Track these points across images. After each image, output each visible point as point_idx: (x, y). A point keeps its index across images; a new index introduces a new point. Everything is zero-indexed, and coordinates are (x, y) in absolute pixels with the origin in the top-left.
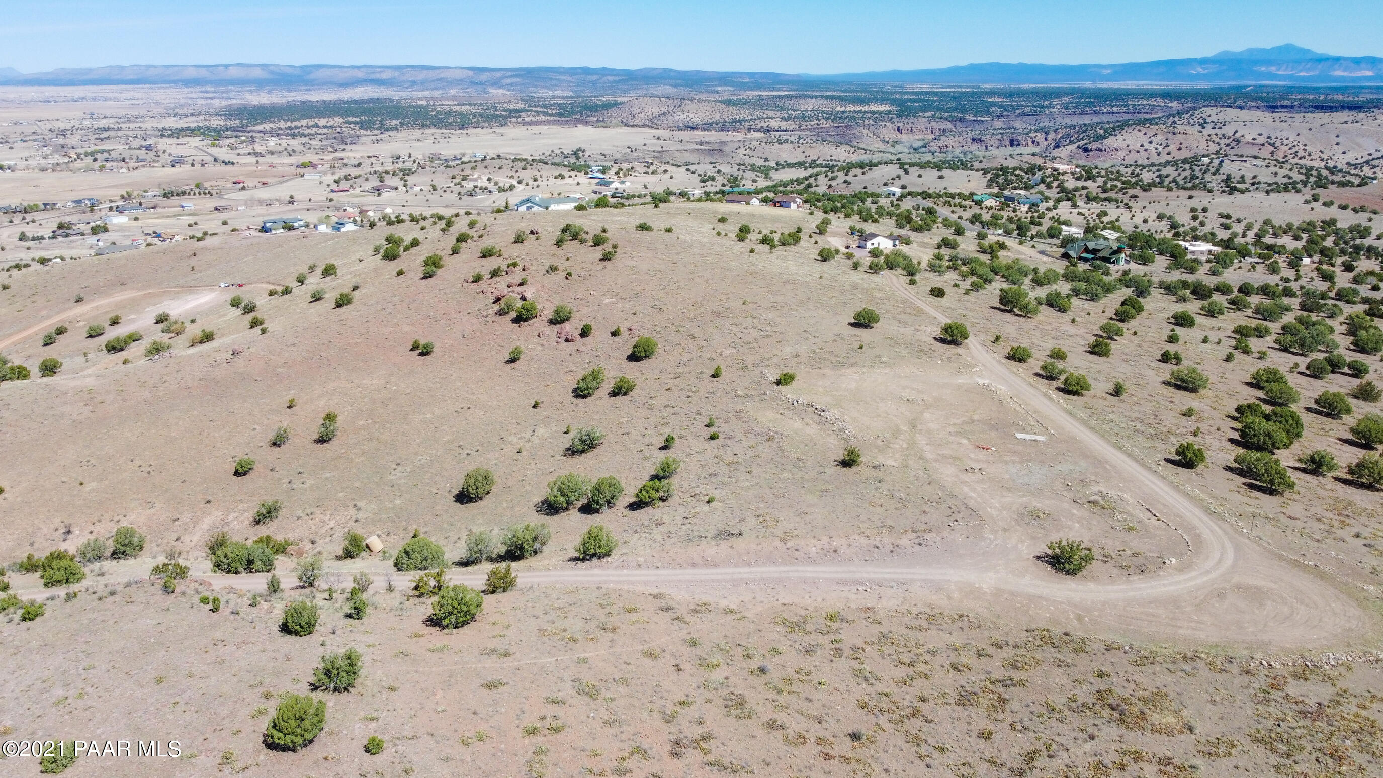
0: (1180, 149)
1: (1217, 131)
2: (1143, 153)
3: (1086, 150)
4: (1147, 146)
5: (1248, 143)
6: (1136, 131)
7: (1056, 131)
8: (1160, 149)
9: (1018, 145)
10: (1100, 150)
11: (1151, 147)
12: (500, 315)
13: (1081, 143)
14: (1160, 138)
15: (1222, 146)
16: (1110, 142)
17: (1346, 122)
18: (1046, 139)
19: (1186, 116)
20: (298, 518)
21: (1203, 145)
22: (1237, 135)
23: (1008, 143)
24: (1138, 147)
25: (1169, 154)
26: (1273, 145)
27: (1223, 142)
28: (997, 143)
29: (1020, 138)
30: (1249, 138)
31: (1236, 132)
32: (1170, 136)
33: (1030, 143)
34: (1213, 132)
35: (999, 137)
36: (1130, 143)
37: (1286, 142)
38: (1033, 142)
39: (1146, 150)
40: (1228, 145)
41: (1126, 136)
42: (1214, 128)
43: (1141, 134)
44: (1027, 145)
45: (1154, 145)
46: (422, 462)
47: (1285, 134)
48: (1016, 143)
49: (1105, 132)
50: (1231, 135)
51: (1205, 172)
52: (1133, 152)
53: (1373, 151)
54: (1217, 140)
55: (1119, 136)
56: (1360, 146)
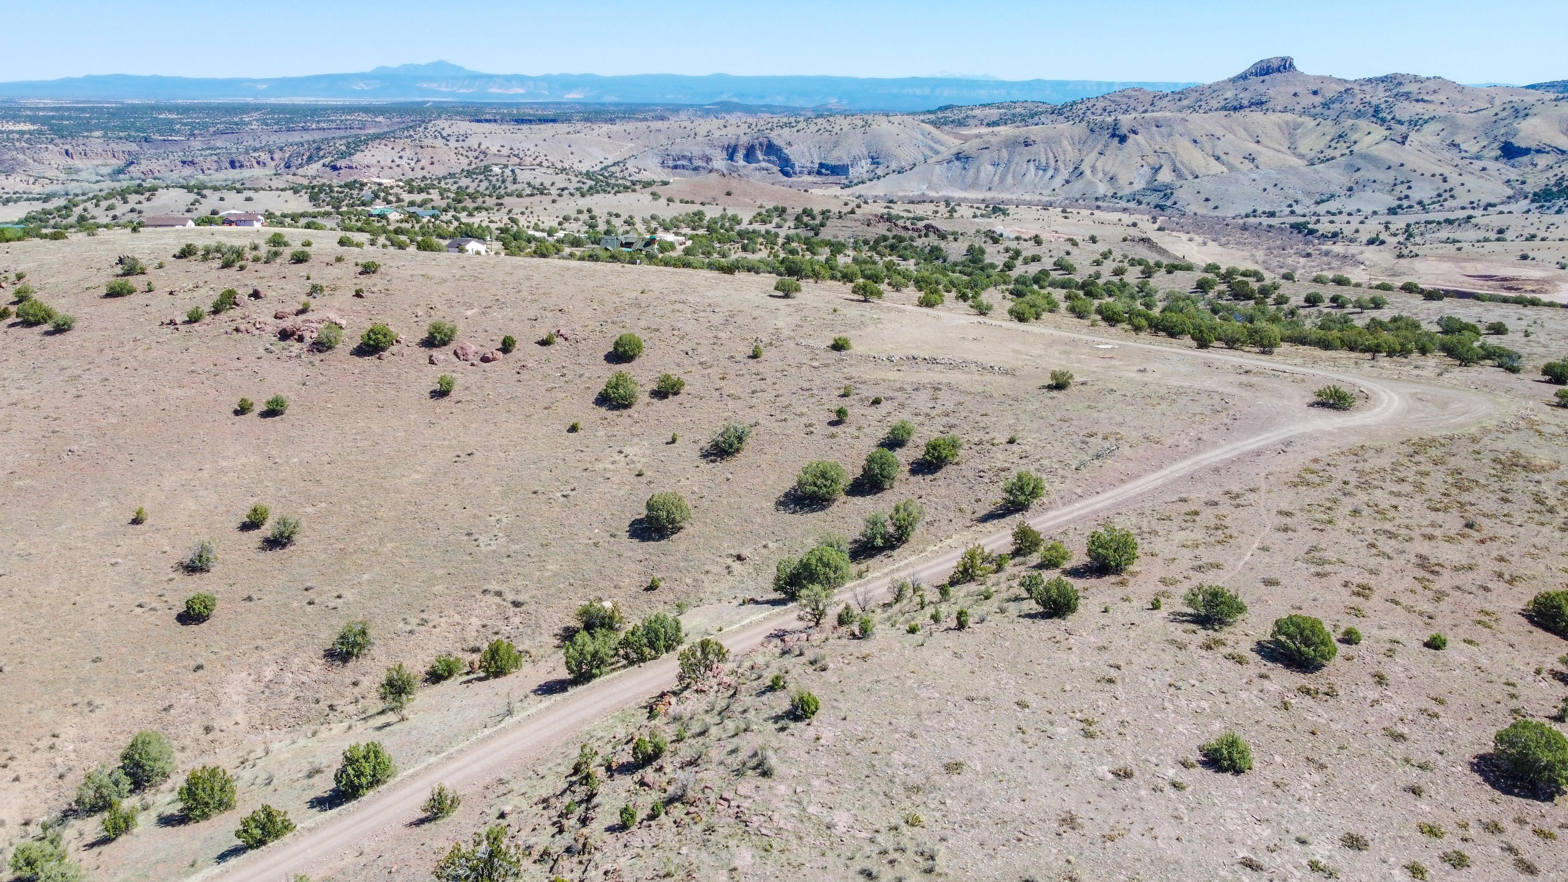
0: (432, 163)
1: (461, 144)
2: (396, 169)
3: (334, 168)
4: (398, 161)
5: (495, 155)
6: (382, 146)
7: (281, 149)
8: (413, 164)
9: (241, 166)
10: (351, 168)
11: (403, 162)
12: (320, 351)
13: (327, 161)
14: (408, 153)
15: (471, 158)
16: (358, 158)
17: (568, 133)
18: (272, 159)
19: (421, 129)
20: (411, 632)
21: (453, 158)
22: (483, 147)
23: (228, 165)
24: (390, 164)
25: (422, 169)
26: (517, 156)
27: (470, 154)
28: (214, 166)
29: (241, 158)
30: (494, 150)
31: (480, 144)
32: (419, 150)
33: (255, 164)
34: (458, 145)
35: (215, 158)
36: (380, 159)
37: (528, 153)
38: (258, 163)
39: (398, 166)
40: (476, 158)
41: (373, 151)
42: (458, 141)
43: (389, 148)
44: (252, 167)
45: (405, 159)
46: (505, 520)
47: (525, 145)
48: (237, 164)
49: (348, 146)
50: (476, 147)
51: (503, 182)
52: (386, 168)
53: (602, 159)
54: (465, 153)
55: (366, 152)
56: (590, 154)
